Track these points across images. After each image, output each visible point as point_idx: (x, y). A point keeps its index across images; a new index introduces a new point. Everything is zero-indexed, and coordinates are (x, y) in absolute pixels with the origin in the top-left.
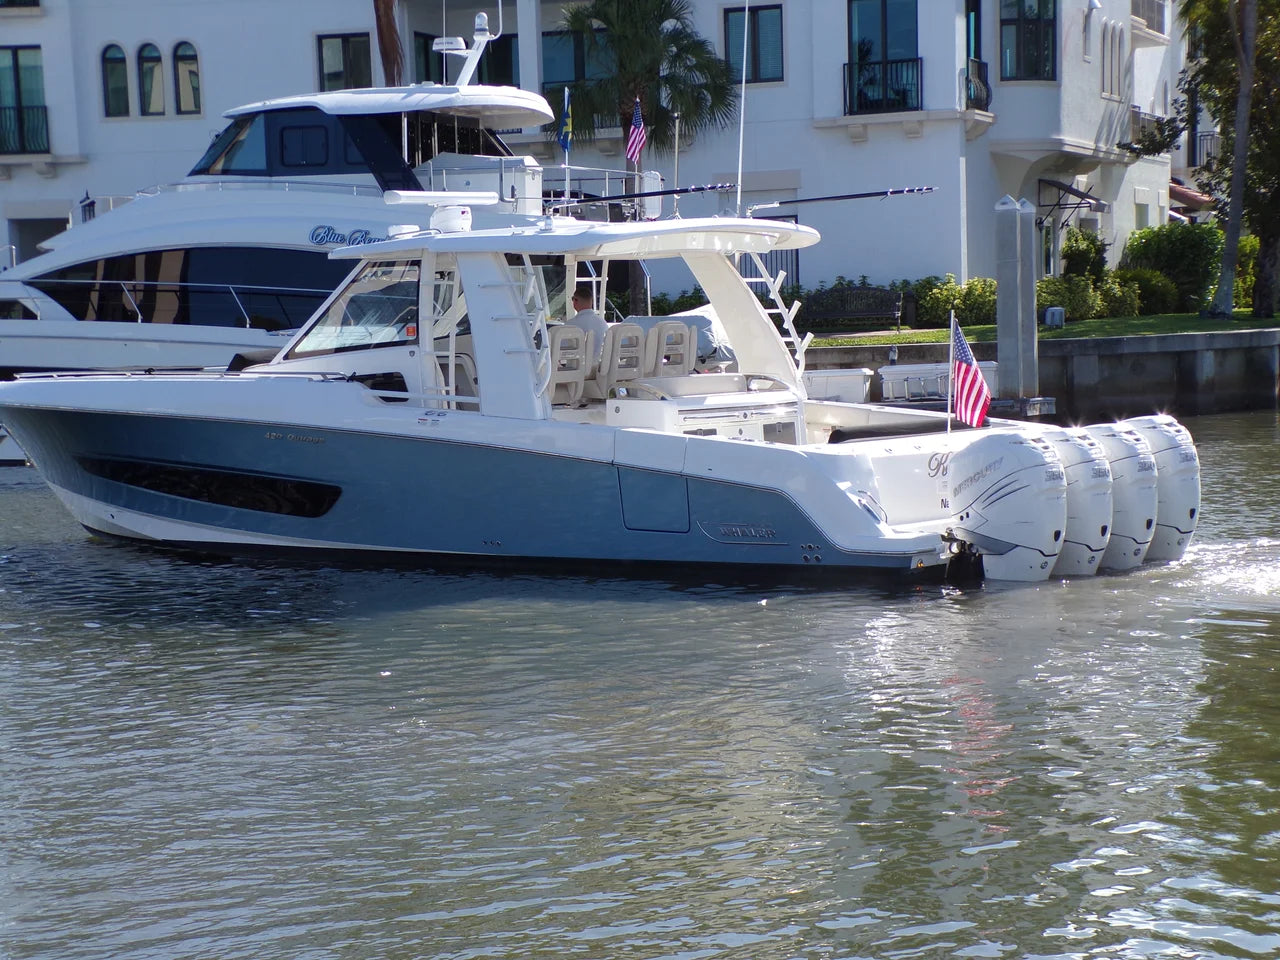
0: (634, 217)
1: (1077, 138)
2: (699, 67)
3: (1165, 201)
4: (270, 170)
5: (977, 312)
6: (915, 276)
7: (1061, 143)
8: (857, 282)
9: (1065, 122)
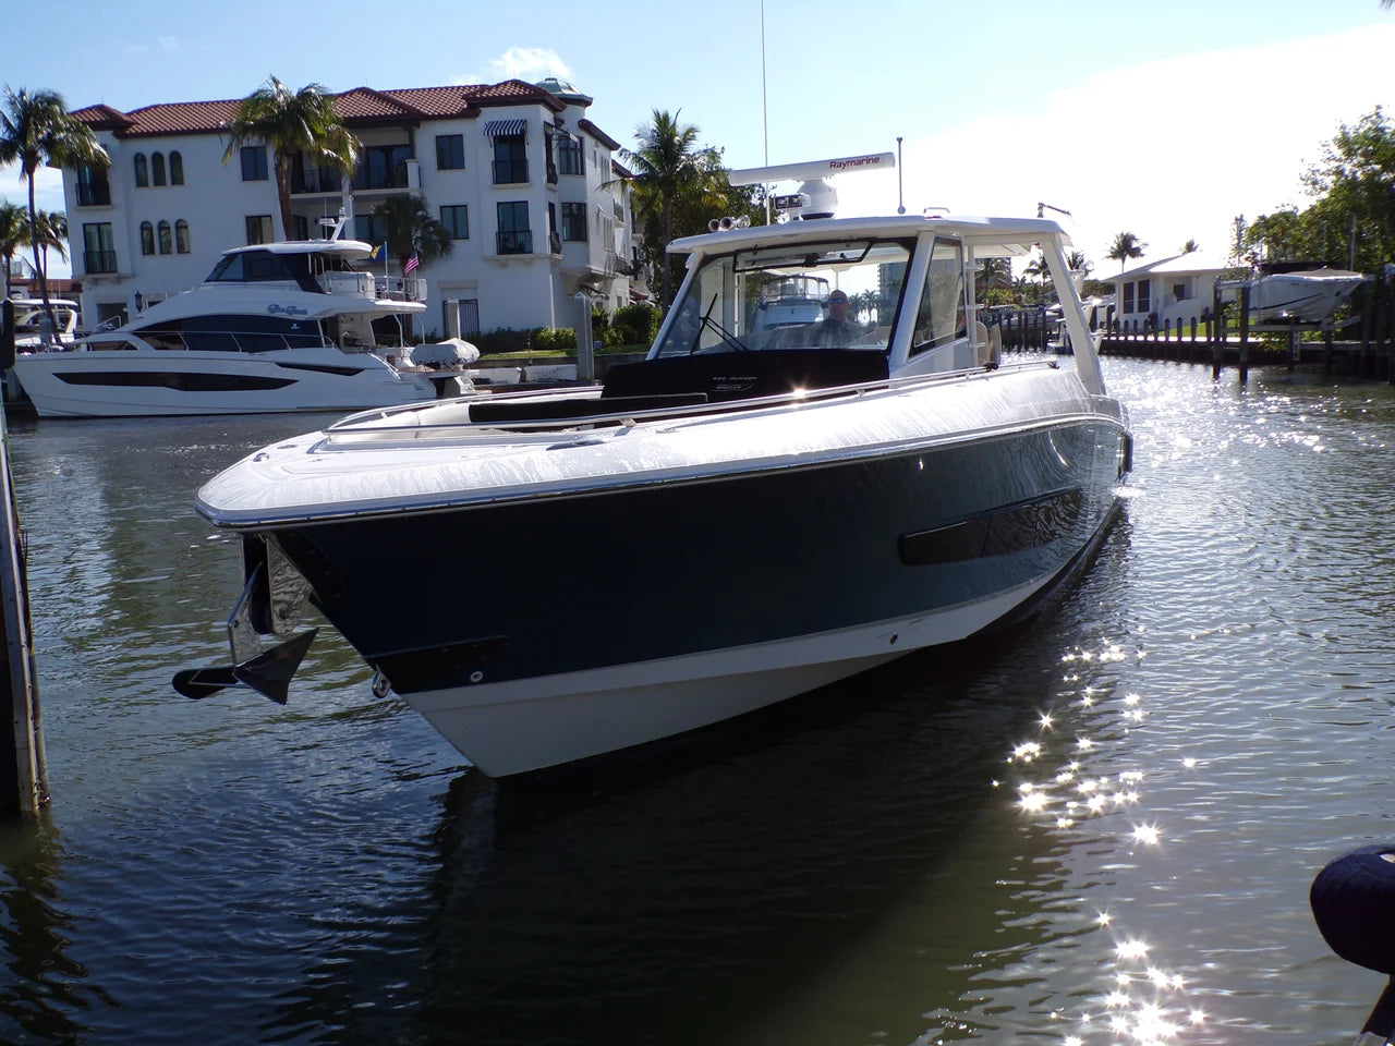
0: (415, 300)
1: (597, 267)
2: (435, 232)
3: (628, 296)
4: (245, 280)
5: (560, 342)
6: (532, 326)
7: (591, 269)
8: (506, 329)
9: (592, 260)
